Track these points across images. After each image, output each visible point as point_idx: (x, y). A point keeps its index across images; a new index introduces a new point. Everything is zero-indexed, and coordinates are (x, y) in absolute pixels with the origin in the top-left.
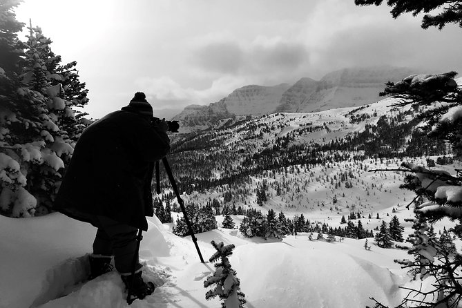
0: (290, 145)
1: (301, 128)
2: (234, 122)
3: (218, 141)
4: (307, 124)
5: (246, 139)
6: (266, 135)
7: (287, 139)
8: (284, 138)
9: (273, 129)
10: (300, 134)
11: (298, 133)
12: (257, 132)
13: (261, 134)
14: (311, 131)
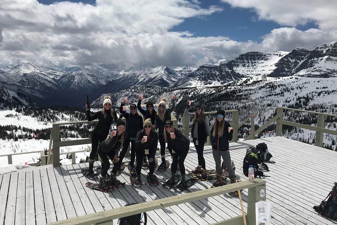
0: (311, 103)
1: (319, 91)
2: (251, 81)
3: (245, 95)
4: (323, 88)
5: (270, 95)
6: (286, 94)
7: (307, 99)
8: (304, 98)
9: (292, 89)
10: (319, 95)
11: (317, 94)
12: (278, 90)
13: (282, 93)
14: (329, 94)
